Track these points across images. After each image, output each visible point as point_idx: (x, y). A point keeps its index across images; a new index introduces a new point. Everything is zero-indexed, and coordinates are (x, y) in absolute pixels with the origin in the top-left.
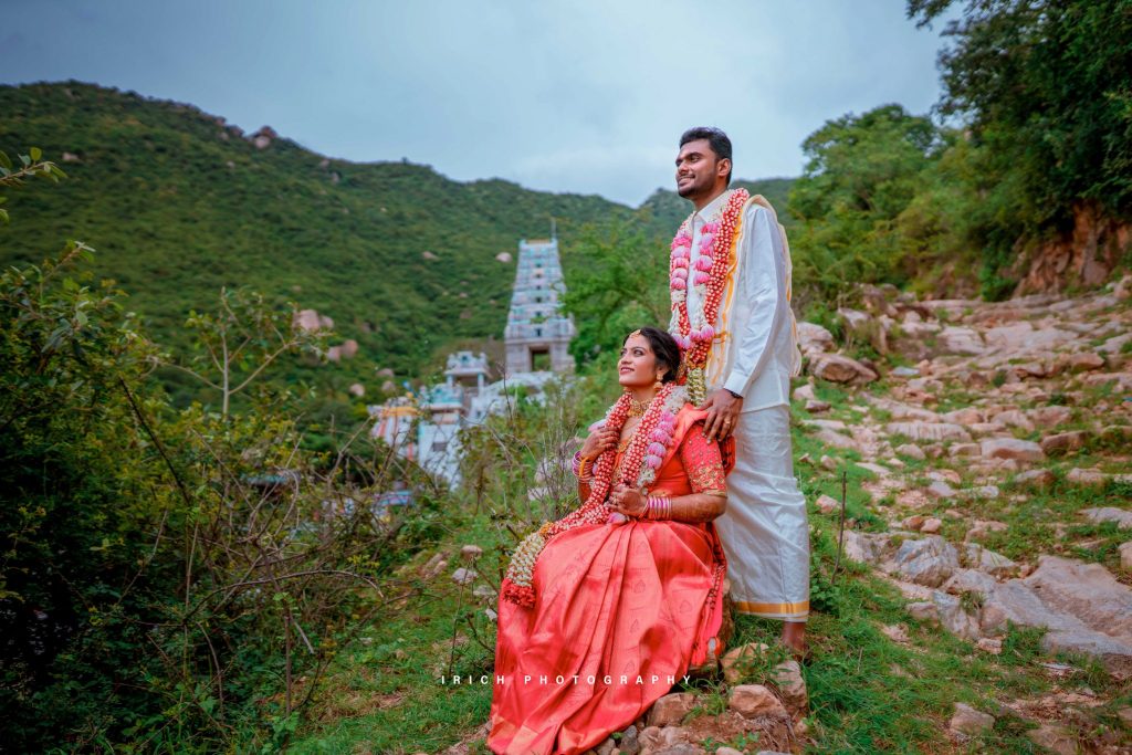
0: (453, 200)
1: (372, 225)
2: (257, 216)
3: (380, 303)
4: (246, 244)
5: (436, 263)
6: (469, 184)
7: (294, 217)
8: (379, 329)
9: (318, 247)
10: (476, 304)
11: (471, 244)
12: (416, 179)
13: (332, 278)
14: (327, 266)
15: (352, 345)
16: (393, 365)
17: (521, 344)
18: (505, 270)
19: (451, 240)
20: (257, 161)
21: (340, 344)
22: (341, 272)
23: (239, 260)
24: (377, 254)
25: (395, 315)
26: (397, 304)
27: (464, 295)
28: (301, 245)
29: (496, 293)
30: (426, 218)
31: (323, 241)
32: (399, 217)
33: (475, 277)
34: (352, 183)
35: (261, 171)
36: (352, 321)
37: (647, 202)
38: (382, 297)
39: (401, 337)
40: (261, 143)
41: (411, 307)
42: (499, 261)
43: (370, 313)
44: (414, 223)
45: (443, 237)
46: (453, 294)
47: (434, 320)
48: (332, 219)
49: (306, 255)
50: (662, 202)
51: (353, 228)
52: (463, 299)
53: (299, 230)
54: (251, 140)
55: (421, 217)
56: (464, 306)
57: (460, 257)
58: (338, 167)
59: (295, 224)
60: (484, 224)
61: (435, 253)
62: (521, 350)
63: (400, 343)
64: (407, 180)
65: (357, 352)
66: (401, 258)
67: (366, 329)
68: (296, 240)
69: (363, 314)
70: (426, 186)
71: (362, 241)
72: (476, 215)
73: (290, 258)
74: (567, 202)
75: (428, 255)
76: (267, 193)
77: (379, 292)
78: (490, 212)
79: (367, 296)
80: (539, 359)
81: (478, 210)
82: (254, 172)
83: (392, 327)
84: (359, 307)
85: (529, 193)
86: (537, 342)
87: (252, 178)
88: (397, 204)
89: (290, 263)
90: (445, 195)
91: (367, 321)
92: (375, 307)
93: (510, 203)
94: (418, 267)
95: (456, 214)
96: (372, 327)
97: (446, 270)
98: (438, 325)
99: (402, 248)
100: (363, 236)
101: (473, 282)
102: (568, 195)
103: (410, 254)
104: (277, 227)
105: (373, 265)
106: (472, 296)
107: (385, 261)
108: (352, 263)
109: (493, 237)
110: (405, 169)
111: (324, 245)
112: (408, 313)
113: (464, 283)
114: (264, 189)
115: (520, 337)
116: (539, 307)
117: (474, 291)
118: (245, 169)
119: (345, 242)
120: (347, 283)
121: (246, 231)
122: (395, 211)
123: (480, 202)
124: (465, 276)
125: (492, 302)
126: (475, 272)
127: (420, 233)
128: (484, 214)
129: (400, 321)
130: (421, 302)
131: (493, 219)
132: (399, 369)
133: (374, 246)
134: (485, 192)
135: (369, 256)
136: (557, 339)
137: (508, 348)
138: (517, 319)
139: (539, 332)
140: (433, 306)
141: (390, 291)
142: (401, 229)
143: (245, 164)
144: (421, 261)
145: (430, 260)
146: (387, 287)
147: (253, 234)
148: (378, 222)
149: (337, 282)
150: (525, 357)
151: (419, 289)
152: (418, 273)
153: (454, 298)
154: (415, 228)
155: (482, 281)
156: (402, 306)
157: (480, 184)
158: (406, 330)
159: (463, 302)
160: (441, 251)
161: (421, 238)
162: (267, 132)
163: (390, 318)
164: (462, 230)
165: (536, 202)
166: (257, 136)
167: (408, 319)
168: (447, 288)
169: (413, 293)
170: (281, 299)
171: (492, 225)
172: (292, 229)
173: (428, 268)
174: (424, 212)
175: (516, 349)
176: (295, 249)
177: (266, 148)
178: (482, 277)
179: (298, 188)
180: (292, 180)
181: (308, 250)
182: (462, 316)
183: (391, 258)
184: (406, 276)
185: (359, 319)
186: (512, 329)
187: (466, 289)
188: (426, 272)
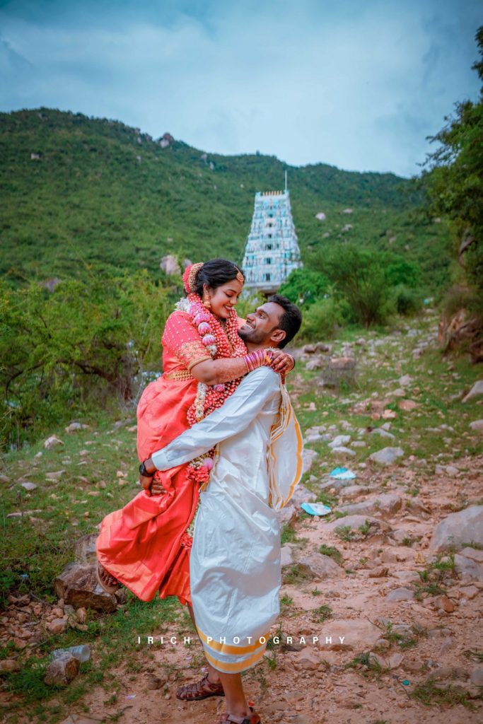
0: (290, 178)
1: (233, 196)
2: (153, 192)
3: (231, 249)
4: (142, 211)
6: (302, 168)
7: (178, 193)
9: (192, 212)
11: (299, 208)
12: (265, 165)
14: (197, 225)
18: (319, 225)
23: (134, 222)
28: (181, 211)
29: (312, 241)
31: (196, 207)
32: (252, 191)
33: (299, 231)
34: (222, 169)
35: (160, 162)
38: (233, 244)
40: (164, 144)
42: (318, 220)
48: (205, 193)
49: (184, 217)
51: (219, 199)
53: (181, 201)
54: (157, 142)
58: (214, 158)
59: (178, 197)
60: (310, 194)
64: (258, 166)
68: (177, 207)
70: (272, 170)
71: (224, 207)
72: (305, 189)
73: (173, 219)
74: (369, 178)
76: (161, 176)
77: (231, 242)
78: (315, 186)
79: (222, 244)
81: (307, 185)
82: (154, 163)
85: (342, 173)
87: (153, 167)
88: (252, 182)
89: (171, 223)
92: (227, 252)
93: (329, 179)
100: (225, 204)
102: (371, 174)
104: (165, 199)
105: (229, 223)
107: (238, 220)
108: (214, 222)
109: (315, 203)
110: (258, 158)
111: (196, 211)
114: (159, 173)
118: (147, 161)
119: (211, 207)
120: (209, 235)
121: (143, 202)
122: (249, 186)
123: (309, 179)
125: (309, 247)
126: (299, 227)
128: (311, 188)
131: (317, 191)
133: (231, 210)
134: (312, 173)
135: (227, 218)
143: (148, 158)
147: (148, 204)
148: (236, 194)
155: (302, 233)
157: (310, 167)
162: (167, 137)
165: (347, 178)
166: (161, 139)
171: (317, 195)
172: (175, 200)
174: (269, 186)
176: (178, 214)
177: (167, 147)
178: (304, 230)
179: (184, 173)
180: (180, 168)
181: (185, 214)
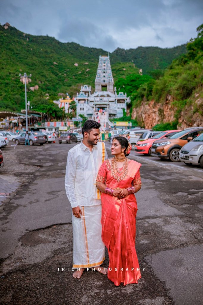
0: (61, 48)
1: (39, 53)
2: (7, 49)
3: (43, 76)
4: (5, 57)
5: (57, 65)
6: (65, 43)
7: (17, 50)
8: (43, 83)
9: (24, 59)
10: (69, 77)
11: (66, 61)
12: (50, 41)
13: (29, 68)
14: (27, 64)
15: (37, 87)
16: (49, 93)
17: (99, 84)
19: (61, 59)
20: (6, 33)
21: (34, 86)
22: (32, 67)
23: (3, 61)
24: (41, 62)
25: (47, 79)
26: (47, 76)
27: (65, 75)
28: (20, 58)
29: (74, 75)
30: (53, 52)
31: (26, 57)
32: (46, 52)
33: (68, 70)
34: (32, 41)
35: (7, 36)
36: (36, 80)
37: (114, 52)
38: (43, 74)
39: (49, 86)
40: (6, 27)
41: (51, 77)
42: (75, 66)
43: (40, 78)
44: (50, 54)
45: (59, 58)
46: (62, 74)
47: (57, 81)
48: (28, 51)
49: (22, 61)
50: (119, 51)
51: (34, 54)
52: (65, 76)
53: (19, 54)
54: (3, 26)
55: (52, 52)
56: (65, 78)
57: (64, 64)
58: (28, 36)
59: (18, 52)
60: (70, 55)
61: (57, 63)
62: (99, 86)
63: (49, 87)
64: (48, 41)
65: (38, 89)
66: (48, 64)
67: (40, 83)
68: (18, 57)
69: (39, 78)
70: (53, 43)
71: (36, 58)
73: (17, 62)
74: (92, 50)
75: (55, 63)
76: (9, 42)
77: (42, 73)
79: (39, 74)
80: (104, 88)
81: (68, 51)
82: (5, 36)
83: (47, 83)
84: (37, 76)
85: (82, 47)
86: (104, 84)
87: (5, 38)
88: (45, 48)
89: (17, 63)
90: (59, 46)
91: (40, 80)
92: (42, 77)
93: (77, 49)
94: (52, 66)
95: (62, 52)
96: (41, 82)
97: (60, 68)
98: (59, 83)
99: (48, 61)
100: (36, 57)
101: (68, 71)
102: (93, 48)
103: (50, 63)
104: (13, 53)
105: (40, 65)
106: (68, 75)
107: (43, 64)
108: (34, 64)
109: (72, 59)
110: (48, 38)
111: (26, 59)
112: (50, 79)
113: (65, 71)
114: (8, 41)
115: (99, 82)
116: (104, 74)
117: (68, 74)
118: (2, 35)
119: (32, 58)
120: (33, 70)
121: (4, 53)
122: (45, 50)
123: (68, 49)
124: (65, 69)
125: (73, 77)
126: (68, 68)
127: (52, 57)
128: (70, 52)
129: (48, 81)
130: (54, 76)
131: (72, 54)
132: (50, 94)
133: (40, 60)
134: (70, 46)
135: (39, 63)
136: (109, 83)
137: (96, 85)
138: (98, 77)
139: (104, 81)
140: (57, 78)
141: (45, 73)
142: (47, 55)
143: (2, 33)
144: (53, 65)
145: (55, 64)
146: (44, 71)
147: (6, 54)
148: (40, 53)
149: (31, 69)
150: (100, 87)
151: (53, 73)
152: (52, 68)
153: (63, 75)
154: (51, 55)
155: (70, 71)
156: (49, 77)
157: (68, 43)
158: (50, 84)
159: (65, 77)
160: (58, 62)
161: (53, 58)
162: (7, 24)
163: (46, 80)
164: (63, 57)
165: (84, 49)
166: (4, 25)
167: (51, 81)
168: (61, 73)
169: (51, 73)
170: (17, 73)
171: (72, 56)
172: (17, 53)
173: (55, 67)
174: (53, 51)
175: (98, 85)
176: (18, 59)
177: (8, 29)
178: (70, 70)
179: (18, 42)
180: (16, 39)
181: (22, 59)
182: (65, 81)
183: (45, 63)
184: (49, 69)
185: (37, 80)
186: (97, 80)
187: (66, 73)
188: (54, 68)
